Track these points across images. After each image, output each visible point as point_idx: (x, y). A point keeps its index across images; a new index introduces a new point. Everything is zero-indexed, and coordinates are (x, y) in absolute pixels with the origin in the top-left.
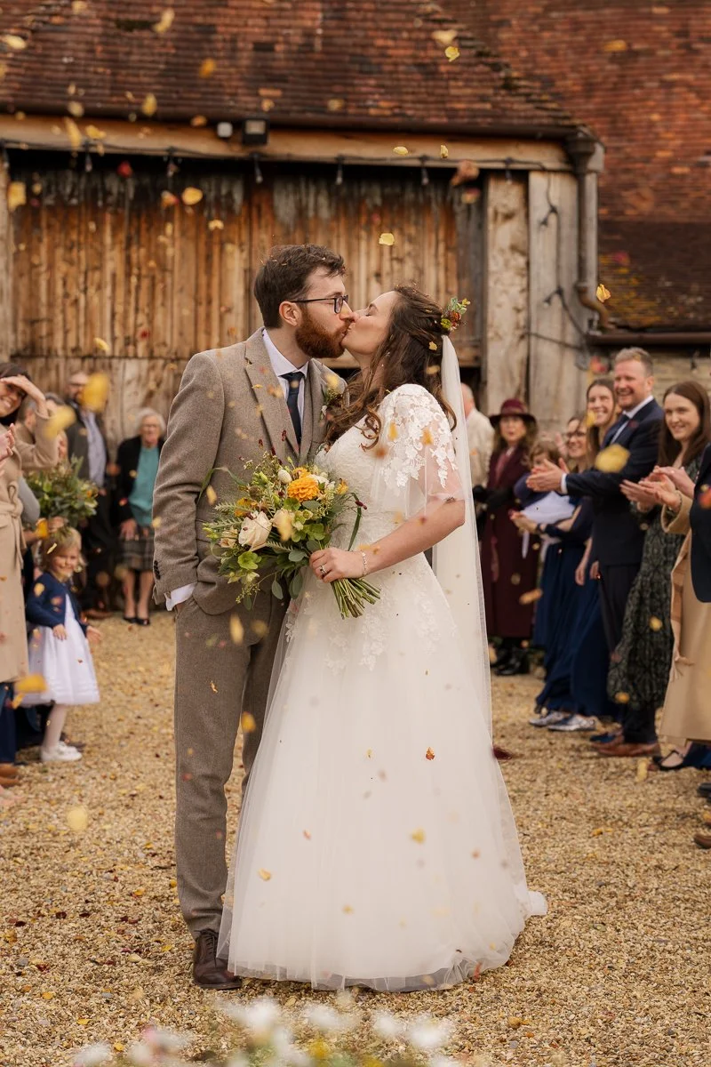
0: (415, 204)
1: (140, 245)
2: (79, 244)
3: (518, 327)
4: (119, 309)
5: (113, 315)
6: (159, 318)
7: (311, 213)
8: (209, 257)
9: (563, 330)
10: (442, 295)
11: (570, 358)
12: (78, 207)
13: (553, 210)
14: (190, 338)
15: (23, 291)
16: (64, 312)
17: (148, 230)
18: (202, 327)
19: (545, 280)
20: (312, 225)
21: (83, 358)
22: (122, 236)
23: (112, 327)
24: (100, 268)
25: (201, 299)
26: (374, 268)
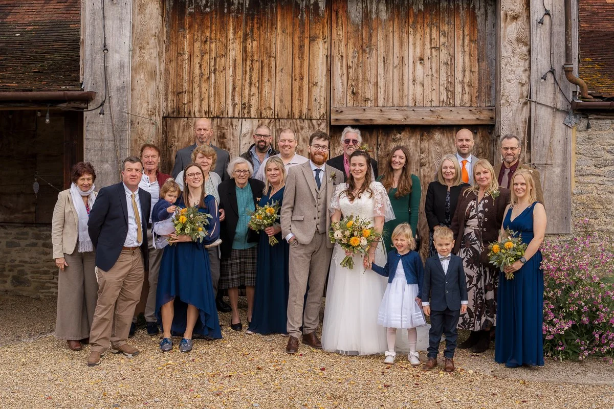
0: (448, 9)
1: (253, 40)
2: (211, 39)
3: (522, 97)
4: (239, 84)
5: (234, 88)
6: (266, 89)
7: (374, 16)
8: (301, 47)
9: (555, 99)
10: (467, 73)
11: (560, 119)
12: (211, 12)
13: (547, 13)
14: (288, 104)
15: (172, 71)
16: (200, 86)
17: (259, 28)
18: (296, 96)
19: (542, 62)
20: (374, 25)
21: (213, 118)
22: (241, 33)
23: (234, 96)
24: (225, 55)
25: (296, 77)
26: (418, 54)
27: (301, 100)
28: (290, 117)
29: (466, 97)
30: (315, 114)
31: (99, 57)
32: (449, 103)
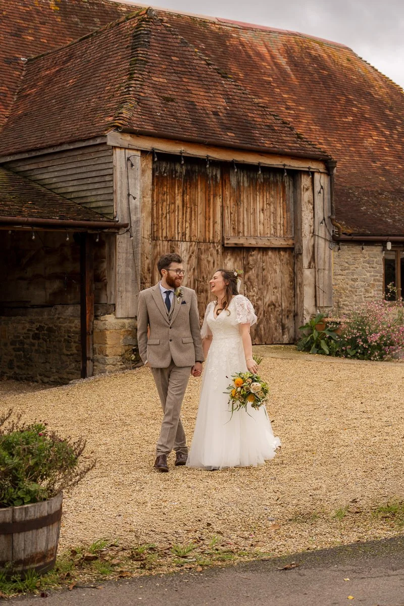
0: (274, 182)
1: (187, 195)
2: (167, 193)
3: (310, 233)
4: (180, 220)
5: (178, 223)
6: (193, 225)
7: (242, 184)
8: (209, 200)
9: (326, 234)
10: (282, 219)
11: (327, 243)
12: (167, 177)
14: (204, 234)
16: (162, 221)
17: (190, 188)
18: (207, 229)
19: (320, 214)
20: (242, 189)
21: (168, 241)
22: (181, 190)
23: (178, 228)
24: (174, 203)
25: (207, 218)
26: (261, 207)
27: (209, 232)
28: (205, 241)
29: (282, 232)
30: (216, 240)
31: (125, 201)
32: (275, 235)
